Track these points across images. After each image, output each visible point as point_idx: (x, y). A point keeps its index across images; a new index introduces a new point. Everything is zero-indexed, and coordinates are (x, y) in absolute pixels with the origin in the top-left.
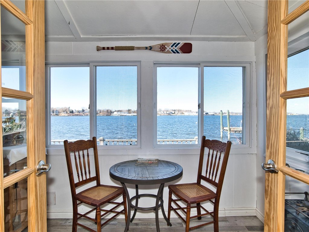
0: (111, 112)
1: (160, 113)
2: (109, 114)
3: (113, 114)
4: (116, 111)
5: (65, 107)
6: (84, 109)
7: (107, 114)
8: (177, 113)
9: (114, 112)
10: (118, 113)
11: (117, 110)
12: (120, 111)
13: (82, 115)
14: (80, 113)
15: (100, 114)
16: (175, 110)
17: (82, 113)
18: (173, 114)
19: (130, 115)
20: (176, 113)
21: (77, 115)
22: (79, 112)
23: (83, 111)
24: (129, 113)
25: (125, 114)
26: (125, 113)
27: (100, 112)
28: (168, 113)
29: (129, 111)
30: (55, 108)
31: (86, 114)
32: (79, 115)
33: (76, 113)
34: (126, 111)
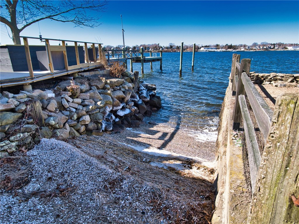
0: (199, 48)
1: (255, 49)
2: (196, 50)
3: (200, 50)
4: (203, 47)
5: (155, 44)
6: (172, 45)
8: (277, 48)
9: (201, 47)
10: (205, 49)
11: (204, 45)
12: (209, 46)
13: (171, 52)
14: (169, 49)
15: (188, 50)
16: (274, 45)
17: (170, 49)
18: (272, 49)
19: (219, 50)
20: (275, 48)
21: (166, 51)
22: (167, 48)
23: (171, 47)
24: (217, 49)
25: (213, 50)
26: (212, 49)
27: (187, 48)
28: (266, 48)
29: (217, 46)
30: (147, 45)
31: (174, 50)
32: (168, 51)
33: (165, 50)
34: (214, 46)
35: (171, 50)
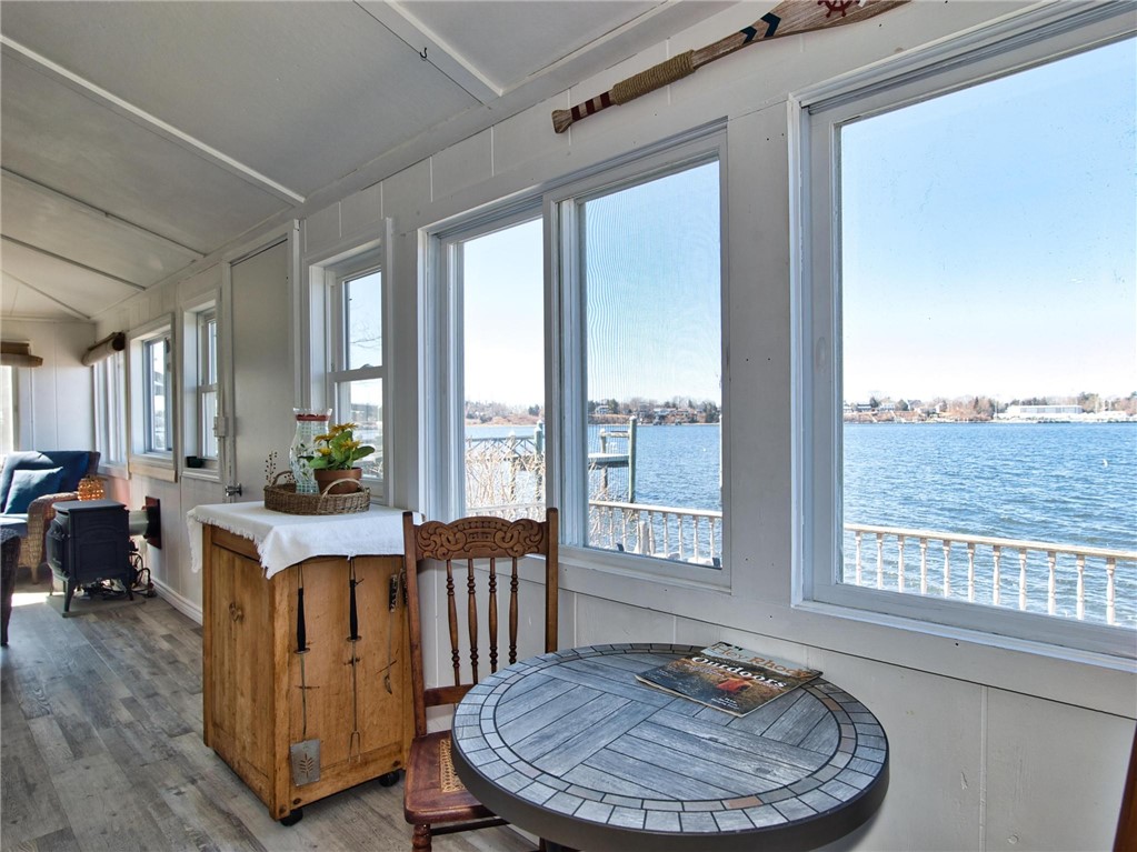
0: (994, 408)
2: (983, 416)
3: (1001, 415)
4: (1015, 403)
6: (878, 398)
7: (974, 414)
9: (1007, 405)
10: (1025, 411)
11: (1021, 399)
12: (1044, 403)
13: (871, 422)
14: (864, 413)
15: (944, 414)
17: (870, 413)
19: (1090, 418)
21: (852, 420)
22: (859, 408)
23: (875, 404)
24: (1084, 411)
25: (1063, 417)
26: (1058, 411)
27: (944, 409)
29: (1086, 402)
31: (884, 417)
32: (860, 422)
33: (849, 414)
34: (1071, 401)
35: (874, 415)
